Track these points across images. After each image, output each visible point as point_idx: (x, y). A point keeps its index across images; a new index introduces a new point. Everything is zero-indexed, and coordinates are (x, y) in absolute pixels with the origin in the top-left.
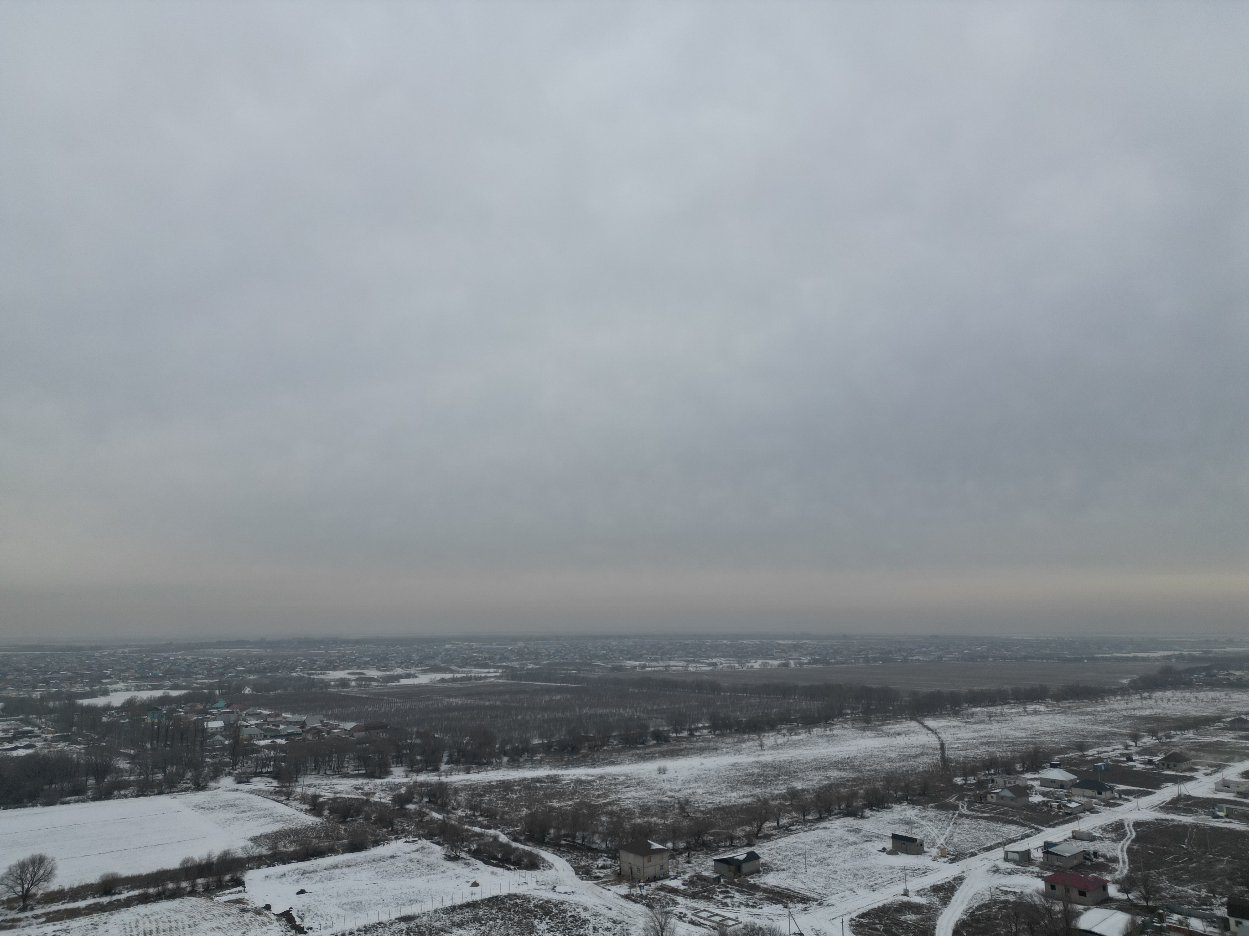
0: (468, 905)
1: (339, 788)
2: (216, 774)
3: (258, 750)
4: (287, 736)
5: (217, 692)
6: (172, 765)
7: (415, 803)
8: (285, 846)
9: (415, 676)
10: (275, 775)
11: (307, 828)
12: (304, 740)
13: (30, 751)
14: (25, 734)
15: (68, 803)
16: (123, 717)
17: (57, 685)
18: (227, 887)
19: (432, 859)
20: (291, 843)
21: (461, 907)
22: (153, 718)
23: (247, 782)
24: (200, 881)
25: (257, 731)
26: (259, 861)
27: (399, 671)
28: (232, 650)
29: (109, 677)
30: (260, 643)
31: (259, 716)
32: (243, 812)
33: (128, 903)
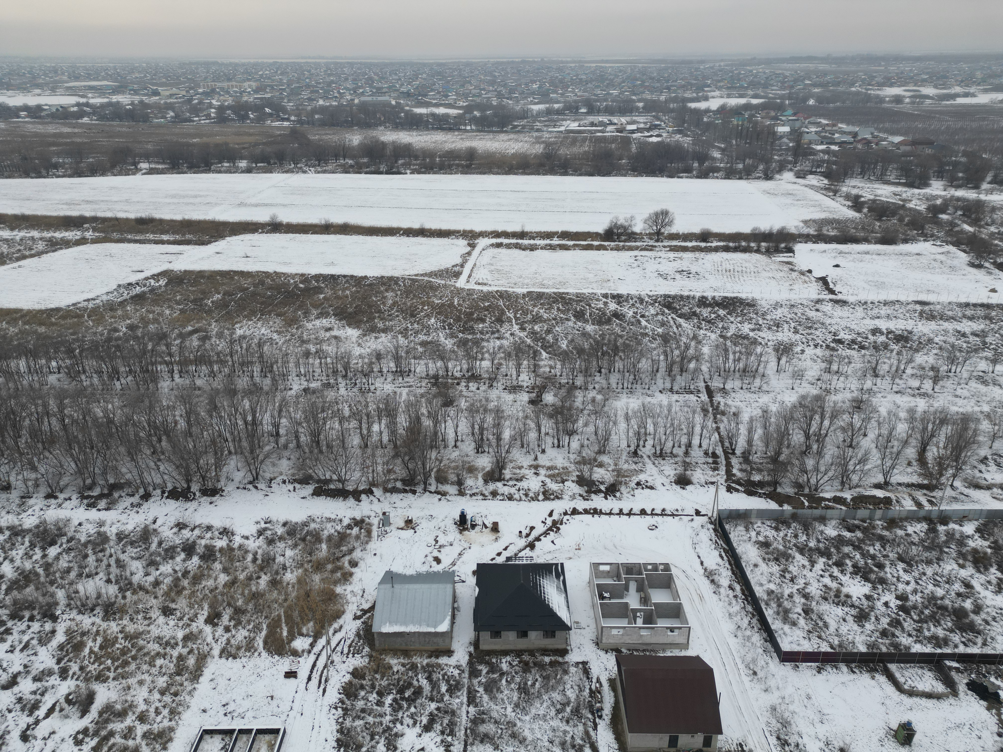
0: (982, 305)
1: (879, 192)
2: (781, 169)
3: (814, 153)
4: (840, 144)
5: (787, 102)
6: (750, 158)
7: (949, 214)
8: (828, 231)
9: (973, 95)
10: (827, 175)
11: (847, 220)
12: (855, 148)
13: (659, 139)
14: (656, 127)
15: (682, 177)
16: (717, 119)
17: (675, 92)
18: (782, 252)
19: (956, 262)
20: (833, 229)
21: (975, 305)
22: (738, 121)
23: (804, 178)
24: (763, 244)
25: (816, 137)
26: (807, 238)
27: (958, 89)
28: (802, 65)
29: (709, 86)
30: (826, 60)
31: (818, 124)
32: (798, 200)
33: (716, 249)
